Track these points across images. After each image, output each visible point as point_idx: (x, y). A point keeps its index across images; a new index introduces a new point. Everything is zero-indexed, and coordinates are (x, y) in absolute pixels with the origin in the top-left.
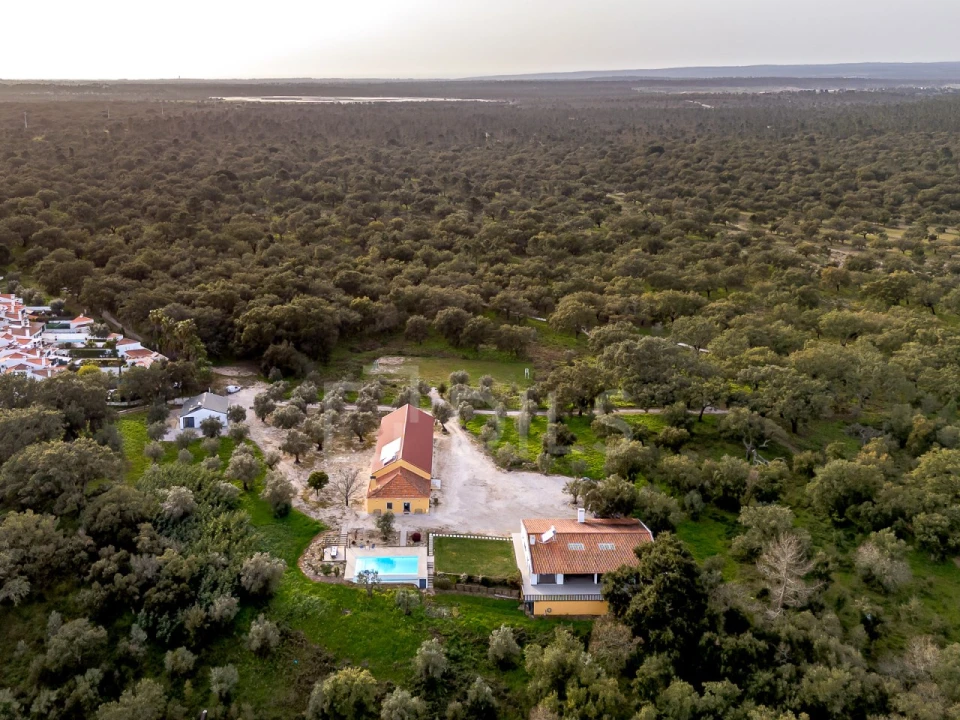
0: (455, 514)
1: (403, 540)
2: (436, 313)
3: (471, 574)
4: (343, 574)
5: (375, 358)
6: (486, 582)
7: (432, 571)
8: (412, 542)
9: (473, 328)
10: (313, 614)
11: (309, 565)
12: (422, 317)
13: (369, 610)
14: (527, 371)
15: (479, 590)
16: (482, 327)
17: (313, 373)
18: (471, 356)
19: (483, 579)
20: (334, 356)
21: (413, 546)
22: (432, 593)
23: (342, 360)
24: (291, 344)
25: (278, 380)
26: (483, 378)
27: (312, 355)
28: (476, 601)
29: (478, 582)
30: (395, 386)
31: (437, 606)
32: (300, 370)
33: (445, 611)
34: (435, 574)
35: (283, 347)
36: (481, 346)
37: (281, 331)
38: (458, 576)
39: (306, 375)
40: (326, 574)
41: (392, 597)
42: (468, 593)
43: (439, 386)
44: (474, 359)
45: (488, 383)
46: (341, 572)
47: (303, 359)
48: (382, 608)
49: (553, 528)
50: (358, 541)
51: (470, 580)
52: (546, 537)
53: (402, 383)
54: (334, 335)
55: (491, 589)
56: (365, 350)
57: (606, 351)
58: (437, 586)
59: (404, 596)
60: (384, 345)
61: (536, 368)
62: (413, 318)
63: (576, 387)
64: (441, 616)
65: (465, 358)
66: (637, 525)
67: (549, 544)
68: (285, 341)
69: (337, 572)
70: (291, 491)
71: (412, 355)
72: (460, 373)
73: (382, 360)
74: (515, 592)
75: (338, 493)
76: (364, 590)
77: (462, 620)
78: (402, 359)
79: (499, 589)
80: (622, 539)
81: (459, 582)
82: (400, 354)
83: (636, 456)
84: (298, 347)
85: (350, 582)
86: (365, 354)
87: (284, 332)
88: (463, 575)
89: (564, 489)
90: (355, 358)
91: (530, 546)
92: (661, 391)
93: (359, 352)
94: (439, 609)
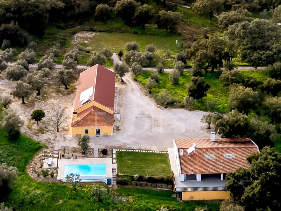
0: (130, 136)
1: (96, 154)
2: (116, 3)
3: (141, 175)
4: (57, 176)
5: (74, 33)
6: (151, 180)
7: (115, 174)
8: (102, 155)
9: (141, 13)
10: (37, 202)
11: (33, 170)
12: (106, 6)
13: (74, 199)
14: (177, 41)
15: (146, 185)
16: (147, 12)
17: (32, 43)
18: (139, 32)
19: (149, 178)
20: (47, 31)
21: (103, 157)
22: (116, 188)
23: (52, 34)
24: (17, 23)
25: (9, 48)
26: (148, 46)
27: (31, 32)
28: (145, 192)
29: (146, 180)
30: (88, 52)
31: (119, 196)
32: (23, 41)
33: (124, 199)
34: (117, 175)
35: (11, 25)
36: (146, 25)
37: (9, 15)
38: (133, 177)
39: (27, 45)
40: (45, 176)
41: (90, 190)
42: (139, 187)
43: (118, 52)
44: (142, 34)
45: (151, 50)
46: (55, 175)
47: (26, 34)
48: (83, 198)
49: (194, 145)
50: (66, 155)
51: (141, 178)
52: (189, 151)
53: (93, 50)
54: (46, 17)
55: (154, 184)
56: (68, 28)
57: (230, 28)
58: (120, 183)
59: (97, 190)
60: (81, 24)
61: (183, 40)
62: (100, 6)
63: (210, 53)
64: (121, 202)
65: (136, 33)
66: (249, 142)
67: (192, 155)
68: (13, 22)
69: (52, 175)
70: (20, 122)
71: (100, 31)
72: (133, 43)
73: (80, 35)
74: (170, 186)
75: (52, 123)
76: (71, 187)
77: (135, 204)
78: (93, 34)
79: (159, 185)
80: (239, 152)
81: (133, 180)
82: (92, 30)
83: (249, 98)
84: (21, 26)
85: (61, 181)
86: (69, 30)
87: (12, 15)
88: (136, 176)
89: (202, 120)
90: (61, 34)
91: (180, 156)
92: (265, 55)
93: (64, 29)
94: (120, 198)
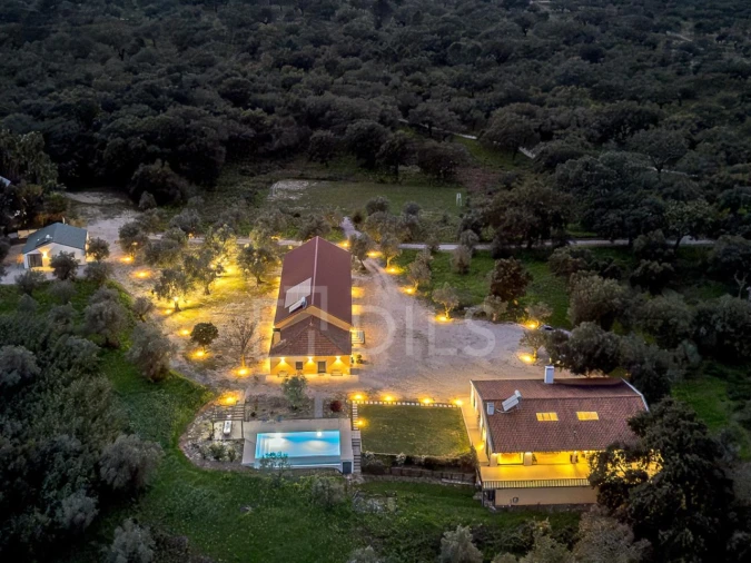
0: (384, 374)
1: (319, 412)
2: (346, 128)
3: (410, 454)
4: (241, 458)
5: (271, 183)
6: (431, 465)
7: (359, 451)
8: (330, 413)
9: (392, 145)
10: (201, 514)
11: (194, 445)
12: (329, 133)
13: (276, 505)
14: (459, 196)
15: (421, 475)
16: (403, 144)
17: (193, 200)
18: (389, 180)
19: (426, 460)
20: (222, 179)
21: (332, 417)
22: (360, 480)
23: (232, 185)
24: (166, 163)
25: (151, 208)
26: (407, 204)
27: (194, 178)
28: (417, 488)
29: (420, 465)
30: (297, 215)
31: (366, 498)
32: (179, 195)
33: (377, 504)
34: (363, 455)
35: (156, 167)
36: (401, 168)
37: (153, 148)
38: (394, 457)
39: (186, 202)
40: (217, 458)
41: (308, 487)
42: (407, 479)
43: (352, 215)
44: (394, 183)
45: (413, 211)
46: (237, 454)
47: (183, 183)
48: (294, 502)
49: (517, 393)
50: (259, 412)
51: (409, 461)
52: (508, 404)
53: (307, 212)
54: (221, 152)
55: (438, 473)
56: (259, 173)
57: (560, 169)
58: (366, 470)
59: (323, 487)
60: (283, 167)
61: (469, 193)
62: (319, 133)
63: (528, 216)
64: (372, 510)
65: (382, 182)
66: (619, 386)
67: (513, 411)
68: (159, 161)
69: (232, 457)
70: (167, 349)
71: (318, 179)
72: (380, 198)
73: (281, 185)
74: (469, 476)
75: (231, 350)
76: (268, 478)
77: (401, 516)
78: (306, 184)
79: (447, 472)
80: (607, 406)
81: (395, 463)
82: (302, 177)
83: (613, 298)
84: (174, 167)
85: (249, 468)
86: (262, 178)
87: (158, 149)
88: (401, 456)
89: (522, 341)
90: (247, 184)
91: (488, 417)
92: (632, 217)
93: (252, 175)
94: (369, 502)
